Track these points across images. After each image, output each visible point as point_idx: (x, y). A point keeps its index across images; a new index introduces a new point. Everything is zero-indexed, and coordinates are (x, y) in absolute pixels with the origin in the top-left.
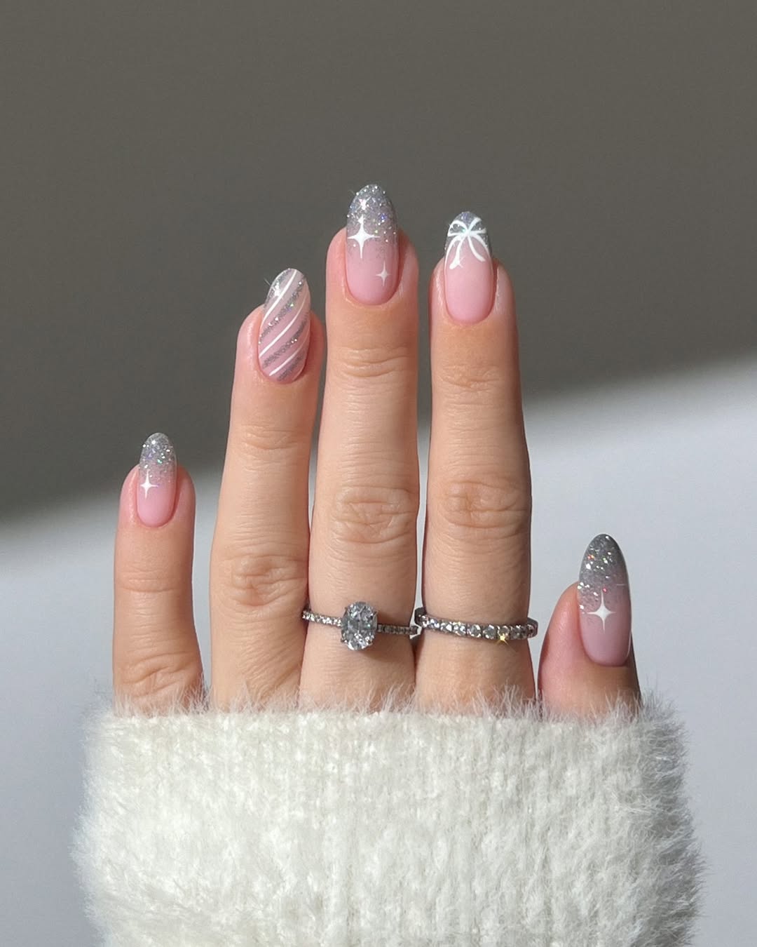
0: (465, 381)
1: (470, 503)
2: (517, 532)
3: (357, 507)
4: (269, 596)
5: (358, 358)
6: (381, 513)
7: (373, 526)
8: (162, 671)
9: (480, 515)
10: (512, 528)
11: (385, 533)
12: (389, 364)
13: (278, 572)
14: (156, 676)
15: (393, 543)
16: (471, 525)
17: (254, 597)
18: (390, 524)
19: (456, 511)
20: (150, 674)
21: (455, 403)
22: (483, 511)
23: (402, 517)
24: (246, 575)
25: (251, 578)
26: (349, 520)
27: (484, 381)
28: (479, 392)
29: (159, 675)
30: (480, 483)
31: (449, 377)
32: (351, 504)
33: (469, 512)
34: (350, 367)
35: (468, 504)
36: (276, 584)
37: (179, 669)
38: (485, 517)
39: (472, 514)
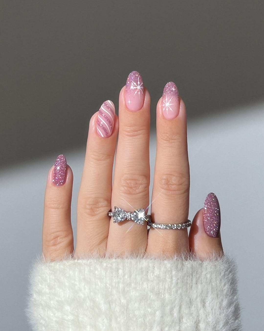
0: (168, 139)
1: (169, 182)
2: (185, 192)
3: (128, 182)
4: (98, 212)
5: (129, 130)
6: (136, 184)
7: (134, 188)
8: (60, 237)
9: (172, 186)
10: (183, 191)
11: (138, 191)
12: (140, 132)
13: (101, 204)
14: (57, 239)
15: (141, 194)
16: (169, 190)
17: (92, 212)
18: (139, 188)
19: (164, 184)
20: (56, 238)
21: (164, 147)
22: (173, 185)
23: (144, 186)
24: (90, 205)
25: (92, 206)
26: (125, 186)
27: (175, 139)
28: (173, 143)
29: (59, 238)
30: (172, 175)
31: (163, 138)
32: (126, 180)
33: (168, 185)
34: (127, 133)
35: (168, 182)
36: (100, 208)
37: (65, 237)
38: (174, 187)
39: (169, 186)
